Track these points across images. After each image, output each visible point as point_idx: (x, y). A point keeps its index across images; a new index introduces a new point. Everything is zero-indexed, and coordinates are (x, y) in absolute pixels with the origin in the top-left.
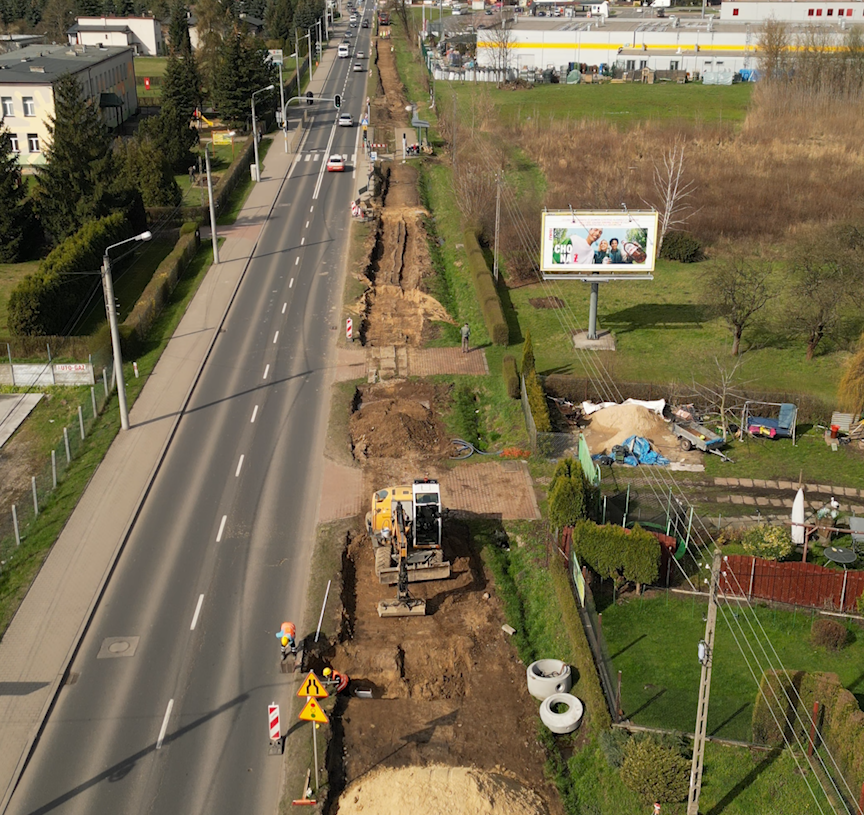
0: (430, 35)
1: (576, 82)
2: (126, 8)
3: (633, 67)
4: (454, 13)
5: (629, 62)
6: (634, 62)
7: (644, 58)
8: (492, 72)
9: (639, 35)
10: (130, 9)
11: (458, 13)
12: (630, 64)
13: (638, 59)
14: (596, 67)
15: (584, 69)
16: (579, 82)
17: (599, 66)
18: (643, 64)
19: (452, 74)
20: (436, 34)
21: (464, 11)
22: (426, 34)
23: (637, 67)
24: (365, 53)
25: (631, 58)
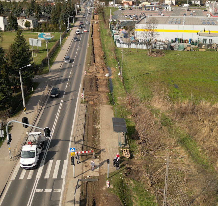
0: (113, 21)
1: (182, 50)
2: (1, 9)
3: (206, 42)
4: (119, 9)
5: (204, 39)
6: (206, 39)
7: (211, 38)
8: (143, 45)
9: (207, 27)
10: (2, 10)
11: (121, 9)
12: (205, 40)
13: (208, 38)
14: (187, 40)
15: (182, 41)
16: (184, 50)
17: (188, 40)
18: (211, 40)
19: (125, 45)
20: (115, 20)
21: (122, 8)
22: (111, 21)
23: (208, 42)
24: (88, 29)
25: (205, 38)
